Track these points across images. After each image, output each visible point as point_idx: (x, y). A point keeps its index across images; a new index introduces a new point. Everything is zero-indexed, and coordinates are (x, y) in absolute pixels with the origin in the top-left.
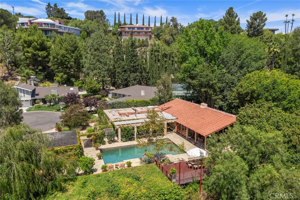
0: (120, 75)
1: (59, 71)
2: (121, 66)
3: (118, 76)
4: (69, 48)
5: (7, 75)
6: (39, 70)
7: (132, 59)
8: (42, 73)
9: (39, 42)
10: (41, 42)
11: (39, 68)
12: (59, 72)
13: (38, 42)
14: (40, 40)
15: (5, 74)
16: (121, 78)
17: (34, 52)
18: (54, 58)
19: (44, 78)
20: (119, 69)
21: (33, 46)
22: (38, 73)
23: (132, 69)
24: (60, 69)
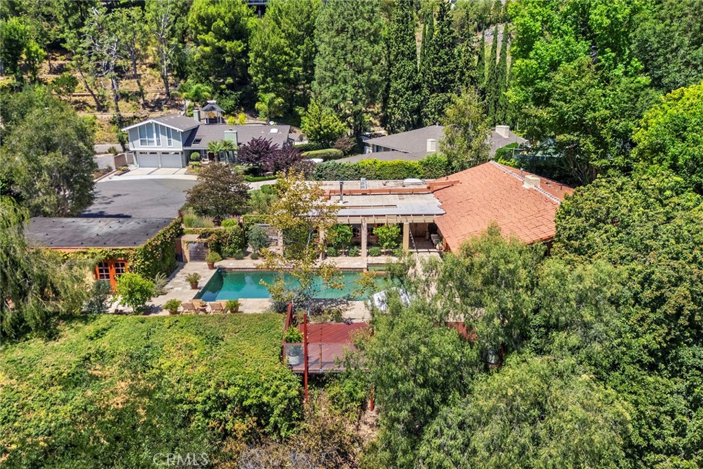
0: (401, 99)
1: (266, 88)
2: (405, 75)
3: (395, 101)
4: (293, 31)
5: (164, 97)
6: (227, 85)
7: (437, 54)
8: (233, 92)
9: (227, 19)
10: (232, 17)
11: (228, 81)
12: (266, 91)
13: (225, 19)
14: (230, 14)
15: (161, 94)
16: (403, 106)
17: (217, 44)
18: (258, 55)
19: (236, 105)
20: (399, 81)
21: (215, 28)
22: (225, 94)
23: (435, 82)
24: (268, 83)
